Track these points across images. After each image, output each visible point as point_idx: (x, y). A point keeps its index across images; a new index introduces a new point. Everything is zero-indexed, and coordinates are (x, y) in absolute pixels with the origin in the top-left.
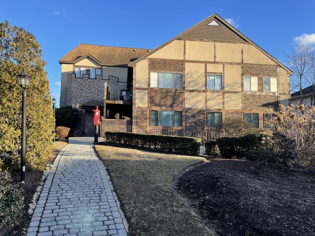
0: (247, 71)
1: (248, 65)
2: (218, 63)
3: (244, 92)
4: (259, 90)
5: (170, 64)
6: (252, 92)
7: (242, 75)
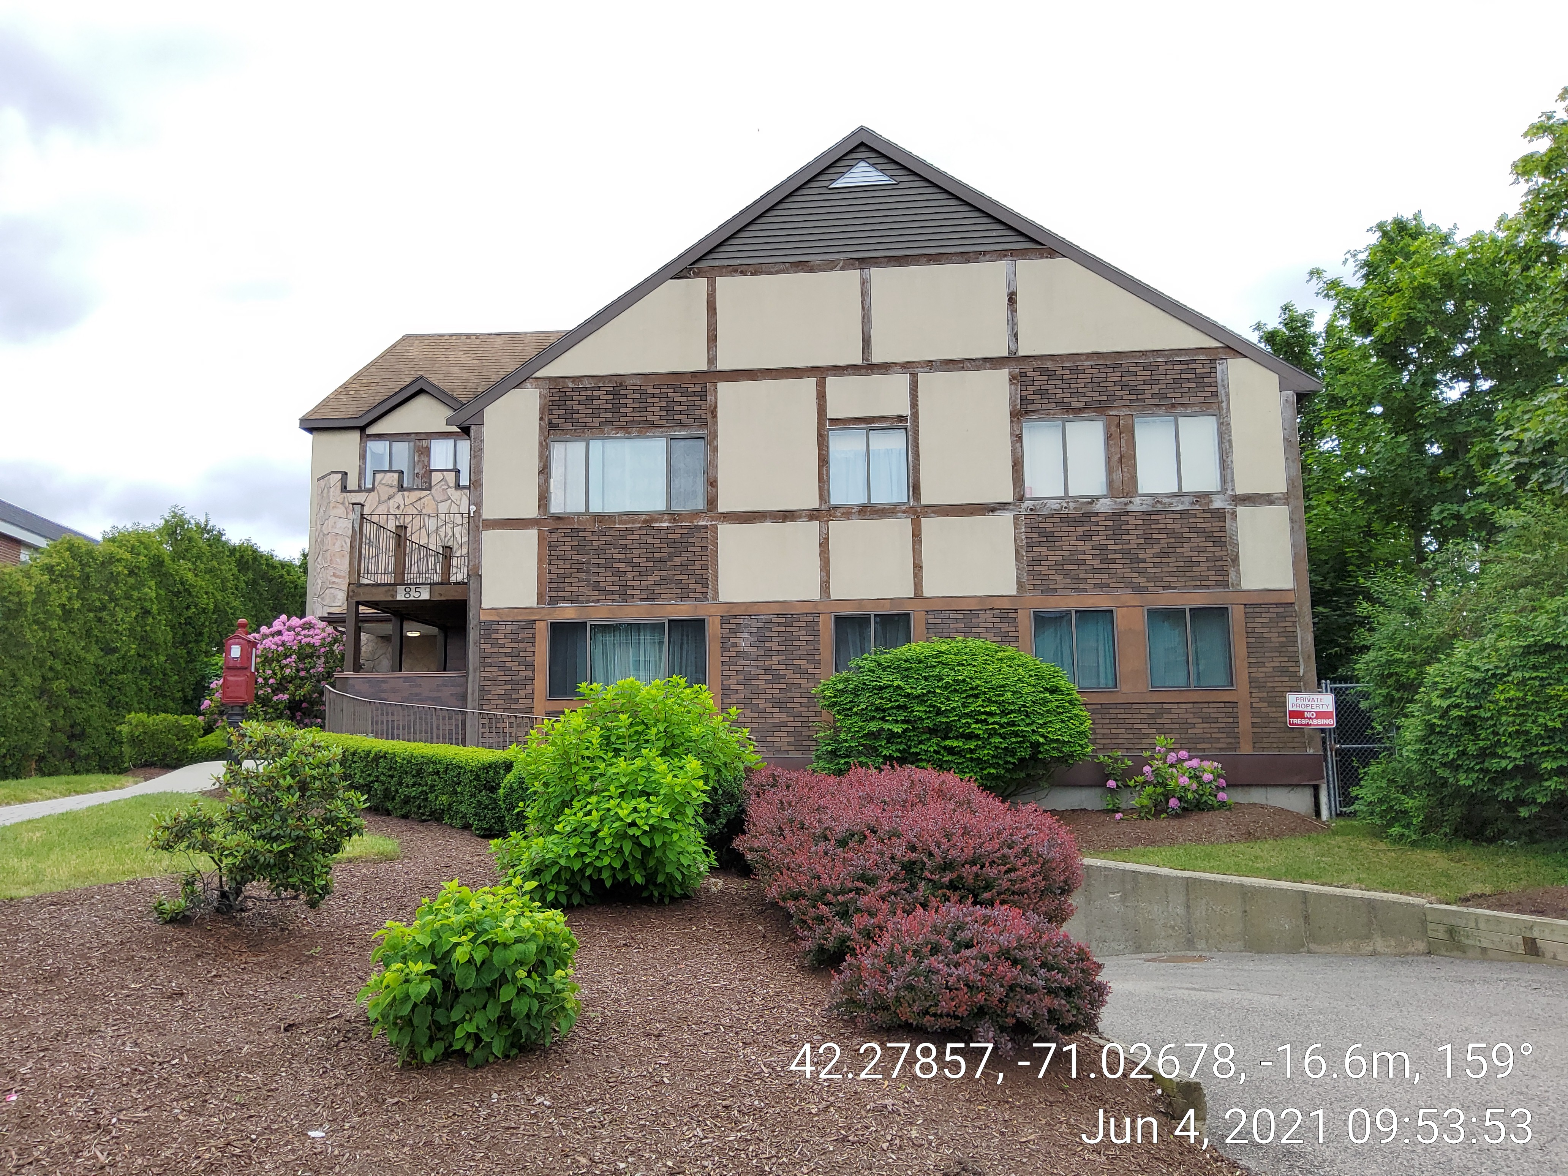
0: (1043, 393)
1: (1049, 364)
2: (884, 368)
3: (1028, 504)
4: (1112, 489)
5: (643, 395)
6: (1075, 499)
7: (1018, 415)
